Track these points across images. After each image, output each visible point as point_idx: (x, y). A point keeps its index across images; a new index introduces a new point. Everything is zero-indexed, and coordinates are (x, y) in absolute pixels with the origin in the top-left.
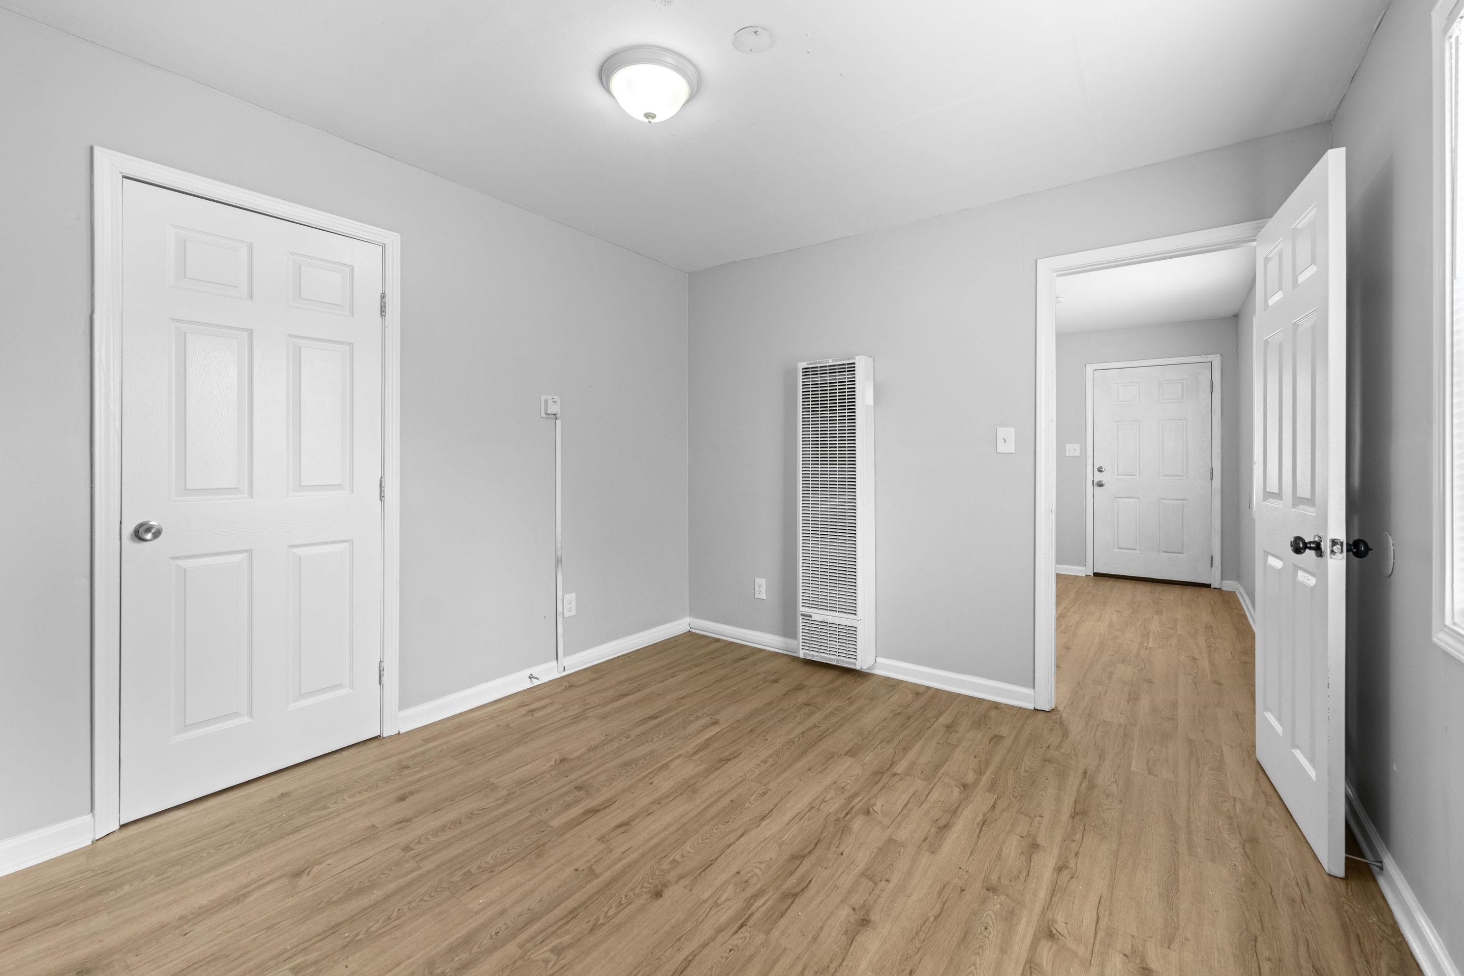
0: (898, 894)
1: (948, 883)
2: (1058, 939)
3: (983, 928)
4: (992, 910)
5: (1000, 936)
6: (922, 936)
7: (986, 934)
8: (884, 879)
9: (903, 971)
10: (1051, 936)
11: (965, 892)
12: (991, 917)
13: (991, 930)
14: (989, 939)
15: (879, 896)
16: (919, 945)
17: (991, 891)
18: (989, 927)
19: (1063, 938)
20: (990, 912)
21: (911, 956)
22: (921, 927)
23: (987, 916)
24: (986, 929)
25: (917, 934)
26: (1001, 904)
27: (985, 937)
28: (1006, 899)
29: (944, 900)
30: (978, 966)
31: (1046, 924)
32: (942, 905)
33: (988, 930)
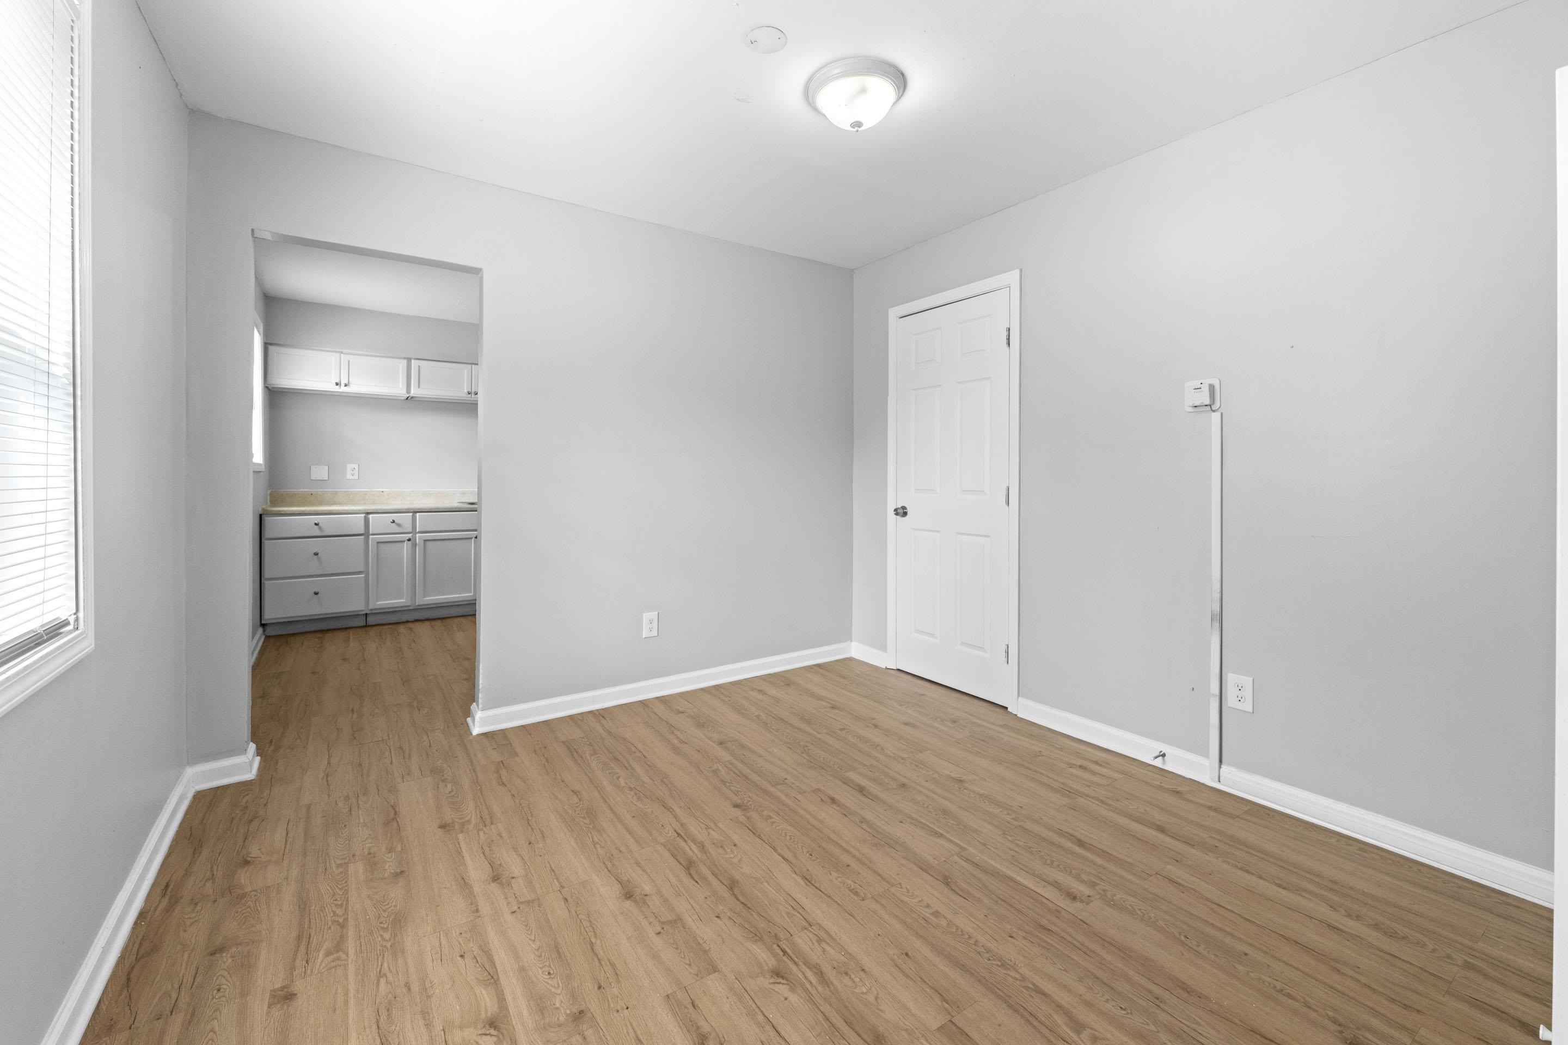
0: (638, 932)
1: (618, 981)
2: (484, 1026)
3: (552, 972)
4: (559, 994)
5: (534, 979)
6: (586, 924)
7: (546, 969)
8: (662, 931)
9: (572, 896)
10: (493, 1024)
11: (596, 988)
12: (554, 987)
13: (544, 976)
14: (540, 968)
15: (646, 918)
16: (580, 916)
17: (577, 1014)
18: (549, 977)
19: (480, 1032)
20: (559, 992)
21: (577, 907)
22: (593, 928)
23: (559, 986)
24: (549, 973)
25: (590, 921)
26: (557, 1008)
27: (543, 967)
28: (558, 1019)
29: (603, 963)
30: (530, 942)
31: (505, 1033)
32: (599, 956)
33: (547, 973)
